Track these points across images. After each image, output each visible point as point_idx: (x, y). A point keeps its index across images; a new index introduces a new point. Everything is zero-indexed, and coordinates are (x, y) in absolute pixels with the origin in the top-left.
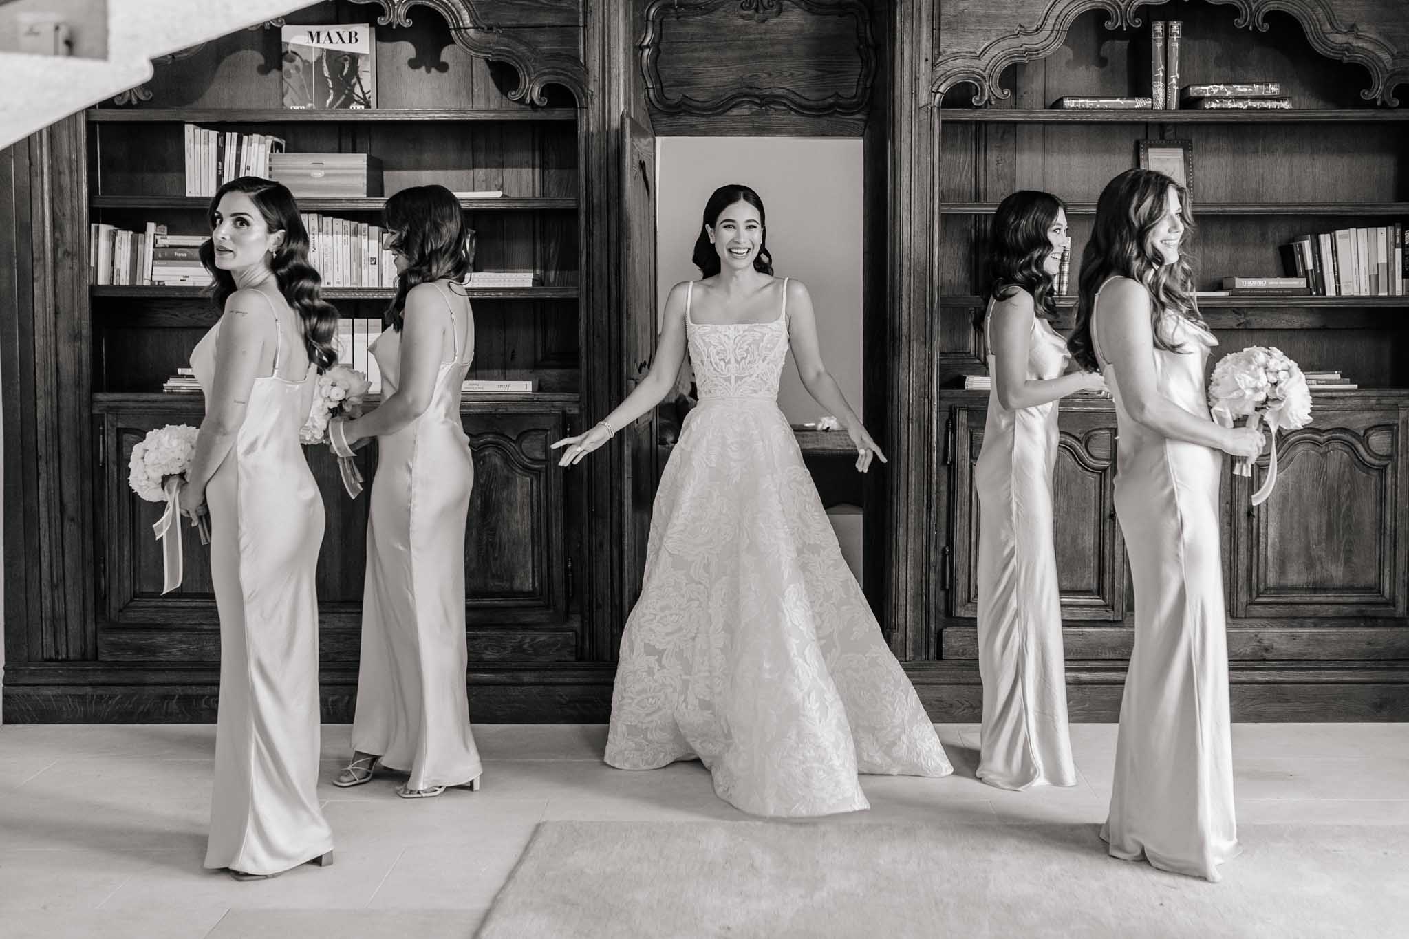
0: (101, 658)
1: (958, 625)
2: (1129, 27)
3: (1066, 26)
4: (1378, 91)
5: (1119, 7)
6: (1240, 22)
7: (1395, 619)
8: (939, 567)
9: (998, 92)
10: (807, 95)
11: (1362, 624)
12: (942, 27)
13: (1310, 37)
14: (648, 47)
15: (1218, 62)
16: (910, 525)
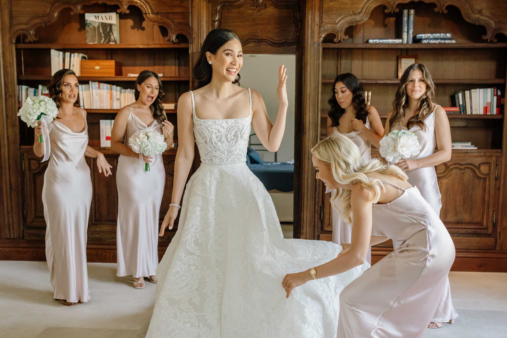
0: (25, 238)
1: (325, 233)
2: (394, 12)
3: (370, 12)
4: (489, 36)
5: (390, 4)
6: (436, 10)
7: (488, 234)
8: (319, 212)
9: (344, 37)
10: (275, 39)
11: (475, 236)
12: (323, 12)
13: (464, 16)
14: (217, 21)
15: (429, 26)
16: (308, 197)
